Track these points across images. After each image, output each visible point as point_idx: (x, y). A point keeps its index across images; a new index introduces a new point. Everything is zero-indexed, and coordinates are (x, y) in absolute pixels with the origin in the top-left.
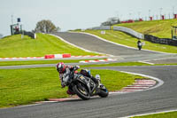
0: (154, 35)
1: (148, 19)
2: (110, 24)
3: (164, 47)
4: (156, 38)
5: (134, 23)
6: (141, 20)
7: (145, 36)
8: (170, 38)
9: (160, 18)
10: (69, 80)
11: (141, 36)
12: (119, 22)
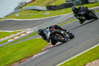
2: (20, 7)
3: (63, 11)
4: (55, 6)
7: (47, 7)
8: (65, 2)
11: (44, 8)
12: (26, 4)
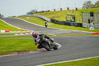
0: (56, 19)
1: (53, 11)
2: (32, 13)
3: (62, 26)
4: (57, 21)
5: (45, 13)
6: (49, 11)
7: (51, 20)
8: (65, 21)
9: (59, 10)
10: (40, 41)
11: (49, 20)
12: (37, 12)
